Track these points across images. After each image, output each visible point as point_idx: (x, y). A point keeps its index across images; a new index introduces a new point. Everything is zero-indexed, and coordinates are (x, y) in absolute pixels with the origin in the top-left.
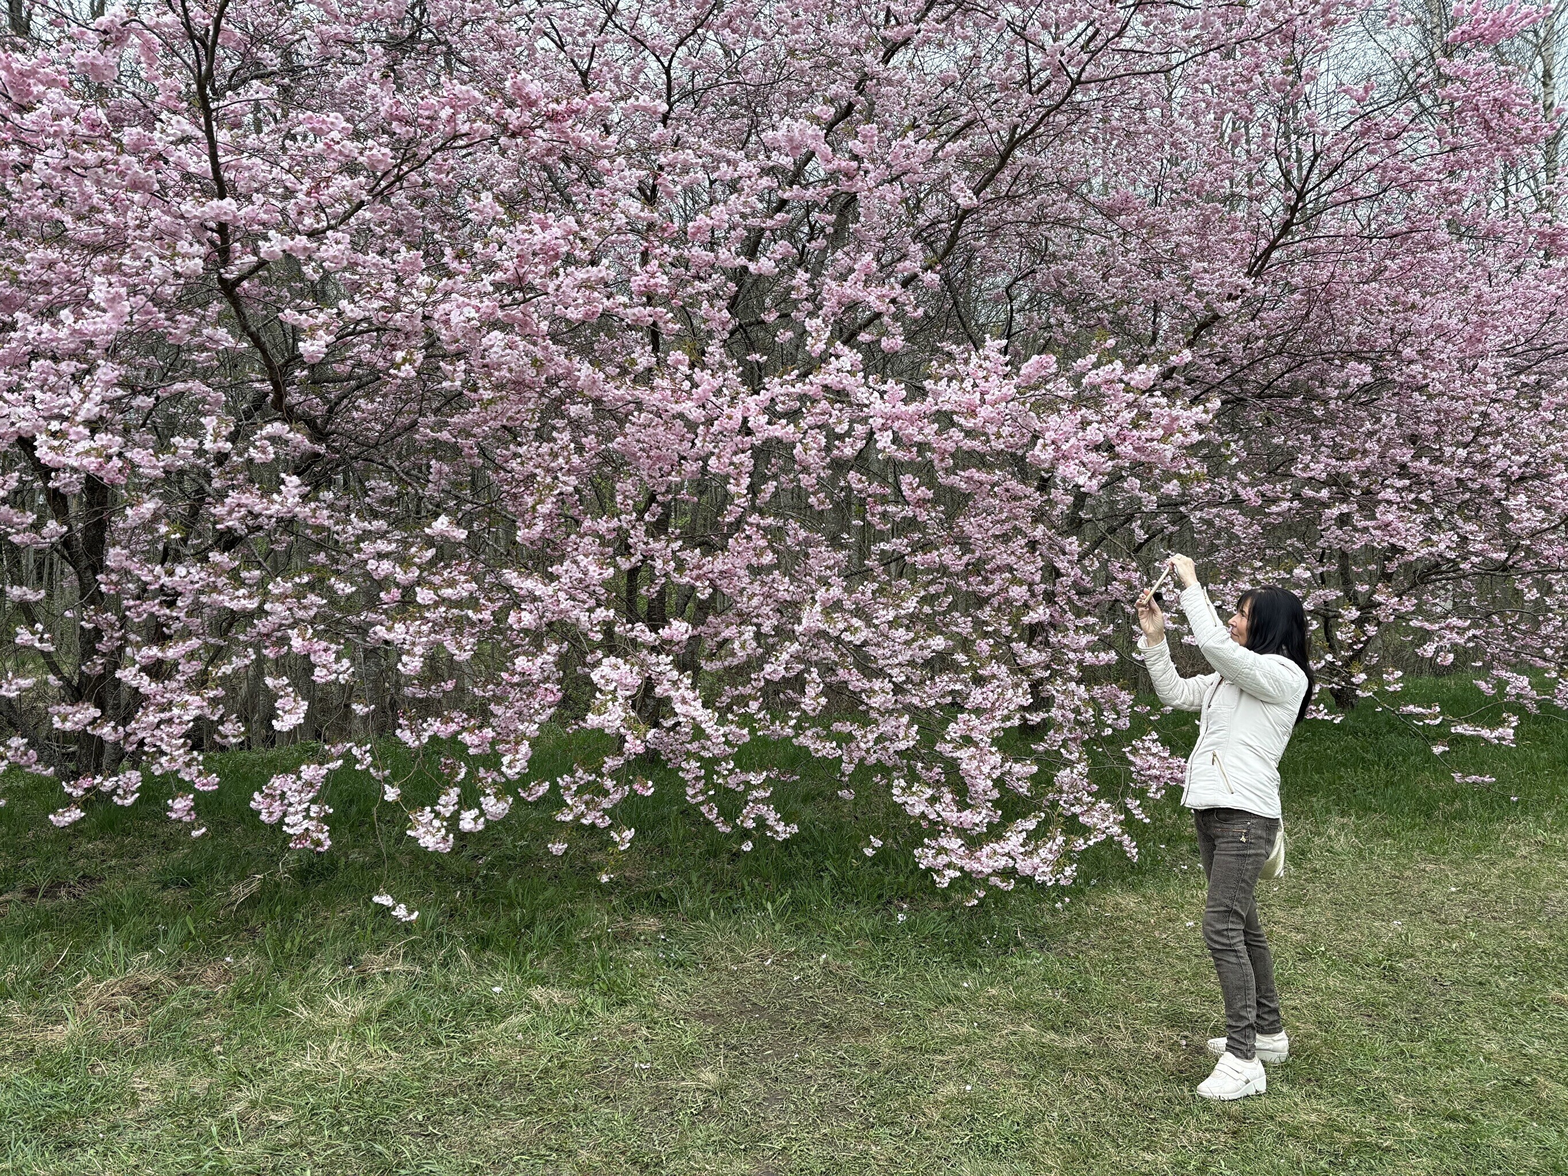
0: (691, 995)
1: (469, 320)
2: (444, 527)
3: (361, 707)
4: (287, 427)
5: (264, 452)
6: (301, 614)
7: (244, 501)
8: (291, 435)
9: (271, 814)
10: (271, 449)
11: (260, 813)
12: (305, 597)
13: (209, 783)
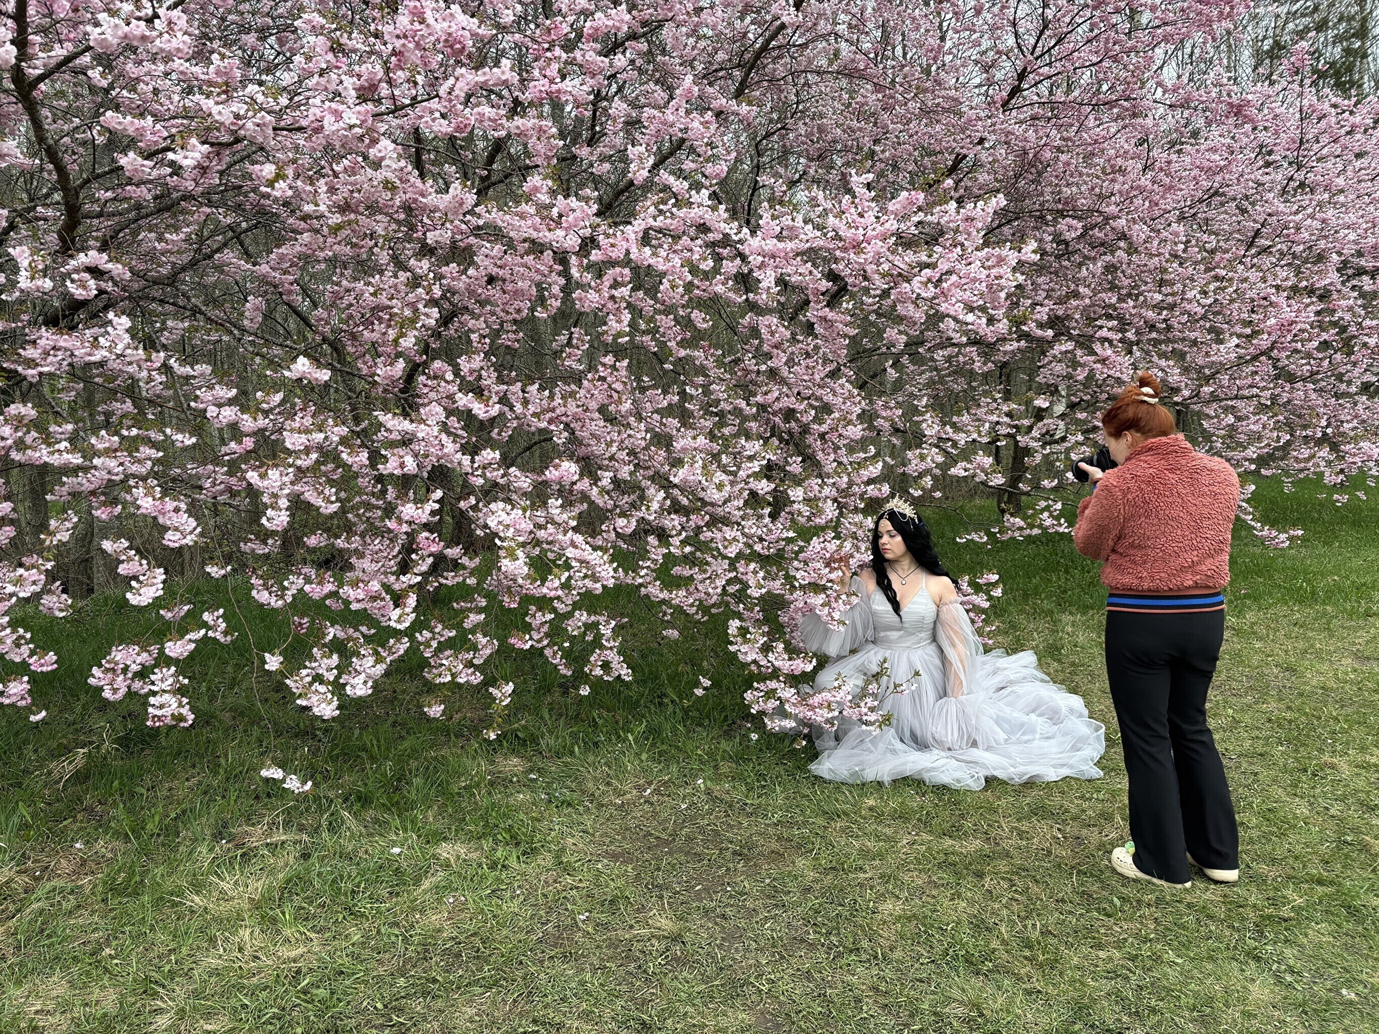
0: (593, 835)
1: (351, 127)
2: (305, 369)
3: (215, 569)
4: (105, 256)
5: (84, 287)
6: (134, 468)
7: (62, 344)
8: (110, 266)
9: (115, 691)
10: (92, 283)
11: (101, 689)
12: (137, 450)
13: (47, 663)
